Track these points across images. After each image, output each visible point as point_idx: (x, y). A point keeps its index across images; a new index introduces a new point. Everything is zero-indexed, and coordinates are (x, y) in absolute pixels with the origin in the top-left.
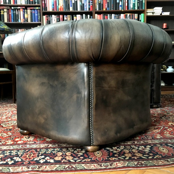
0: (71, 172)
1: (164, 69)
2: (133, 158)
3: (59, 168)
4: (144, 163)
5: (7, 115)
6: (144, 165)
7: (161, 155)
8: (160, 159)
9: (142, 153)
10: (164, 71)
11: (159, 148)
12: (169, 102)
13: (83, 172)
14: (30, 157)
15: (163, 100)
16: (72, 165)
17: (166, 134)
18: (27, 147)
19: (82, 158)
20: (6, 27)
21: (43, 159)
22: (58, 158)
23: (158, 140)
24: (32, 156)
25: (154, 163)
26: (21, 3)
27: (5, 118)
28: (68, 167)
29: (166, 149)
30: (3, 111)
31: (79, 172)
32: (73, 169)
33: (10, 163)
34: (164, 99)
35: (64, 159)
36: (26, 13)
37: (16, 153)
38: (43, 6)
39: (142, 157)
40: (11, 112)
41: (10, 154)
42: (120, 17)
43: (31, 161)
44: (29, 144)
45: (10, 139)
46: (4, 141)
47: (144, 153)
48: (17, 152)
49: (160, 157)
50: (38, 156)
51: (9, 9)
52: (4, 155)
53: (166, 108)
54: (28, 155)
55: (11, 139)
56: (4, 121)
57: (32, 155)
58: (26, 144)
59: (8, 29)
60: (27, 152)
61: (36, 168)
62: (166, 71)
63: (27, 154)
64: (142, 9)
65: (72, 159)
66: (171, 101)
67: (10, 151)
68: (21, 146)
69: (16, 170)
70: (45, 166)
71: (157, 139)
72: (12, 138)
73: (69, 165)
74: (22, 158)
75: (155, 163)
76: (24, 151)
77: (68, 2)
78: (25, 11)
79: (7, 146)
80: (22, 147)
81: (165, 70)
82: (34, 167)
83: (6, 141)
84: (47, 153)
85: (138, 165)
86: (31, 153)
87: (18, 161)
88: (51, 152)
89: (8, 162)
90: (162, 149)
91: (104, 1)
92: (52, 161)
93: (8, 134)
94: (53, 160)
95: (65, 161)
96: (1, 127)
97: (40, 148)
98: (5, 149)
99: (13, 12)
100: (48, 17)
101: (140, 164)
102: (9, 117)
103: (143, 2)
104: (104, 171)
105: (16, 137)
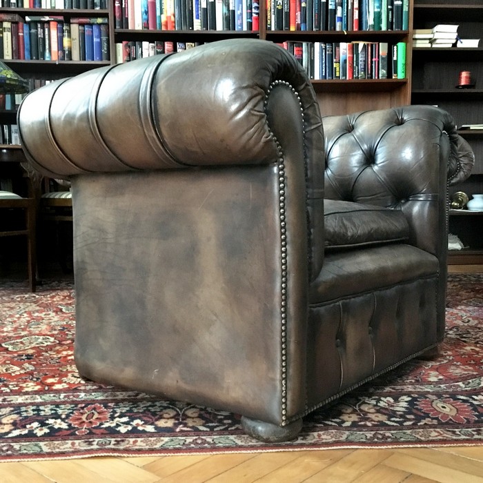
0: (202, 452)
1: (461, 203)
2: (362, 423)
3: (169, 444)
4: (390, 435)
5: (15, 321)
6: (389, 440)
7: (437, 419)
8: (434, 427)
9: (385, 414)
10: (460, 208)
11: (434, 403)
12: (472, 293)
13: (233, 452)
14: (91, 420)
15: (454, 288)
16: (203, 437)
18: (80, 397)
19: (230, 421)
20: (9, 74)
21: (125, 425)
22: (166, 422)
23: (432, 386)
24: (97, 418)
25: (417, 436)
26: (53, 5)
27: (10, 329)
28: (194, 442)
29: (452, 407)
30: (4, 311)
31: (221, 452)
32: (206, 445)
33: (39, 433)
34: (456, 286)
35: (181, 426)
36: (66, 34)
37: (53, 412)
38: (117, 14)
39: (387, 422)
40: (25, 315)
41: (36, 412)
42: (337, 50)
43: (94, 428)
44: (85, 391)
45: (32, 379)
46: (16, 383)
47: (391, 414)
48: (55, 410)
49: (435, 422)
50: (112, 418)
51: (17, 23)
52: (21, 416)
53: (461, 309)
54: (86, 415)
55: (35, 379)
56: (10, 338)
57: (96, 416)
58: (76, 390)
59: (16, 78)
60: (82, 408)
61: (110, 444)
62: (466, 208)
63: (82, 414)
64: (402, 29)
65: (204, 425)
66: (478, 292)
67: (34, 408)
68: (62, 396)
69: (59, 448)
70: (134, 439)
71: (430, 383)
72: (35, 376)
73: (195, 438)
74: (70, 422)
75: (420, 434)
76: (73, 406)
77: (189, 4)
78: (64, 28)
79: (27, 396)
80: (65, 397)
81: (463, 204)
82: (105, 443)
83: (21, 385)
84: (135, 411)
85: (376, 440)
86: (93, 411)
87: (60, 429)
88: (145, 408)
89: (33, 430)
90: (440, 405)
91: (292, 4)
92: (150, 428)
93: (23, 368)
94: (153, 426)
95: (185, 429)
96: (3, 351)
97: (114, 400)
98: (22, 402)
99: (30, 30)
100: (129, 47)
101: (380, 437)
102: (23, 327)
103: (404, 10)
104: (287, 450)
105: (46, 375)
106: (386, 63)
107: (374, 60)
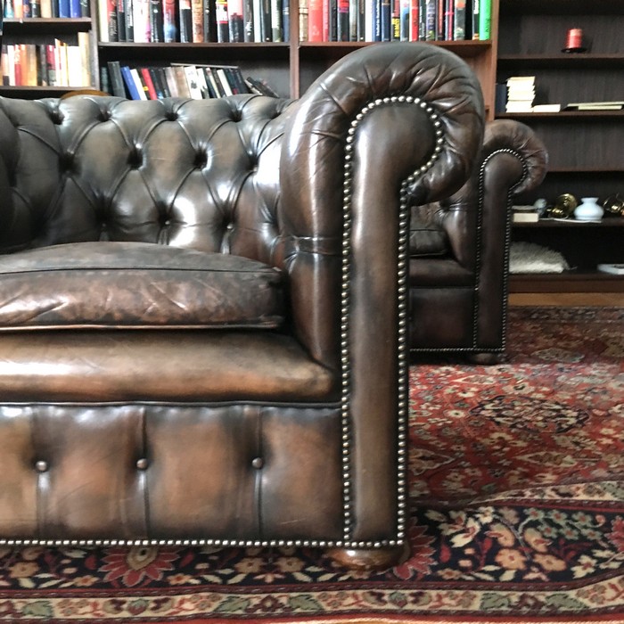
1: (565, 209)
10: (563, 216)
12: (553, 339)
15: (534, 330)
17: (450, 480)
34: (536, 328)
62: (573, 216)
66: (562, 337)
81: (569, 211)
106: (463, 18)
107: (447, 13)
